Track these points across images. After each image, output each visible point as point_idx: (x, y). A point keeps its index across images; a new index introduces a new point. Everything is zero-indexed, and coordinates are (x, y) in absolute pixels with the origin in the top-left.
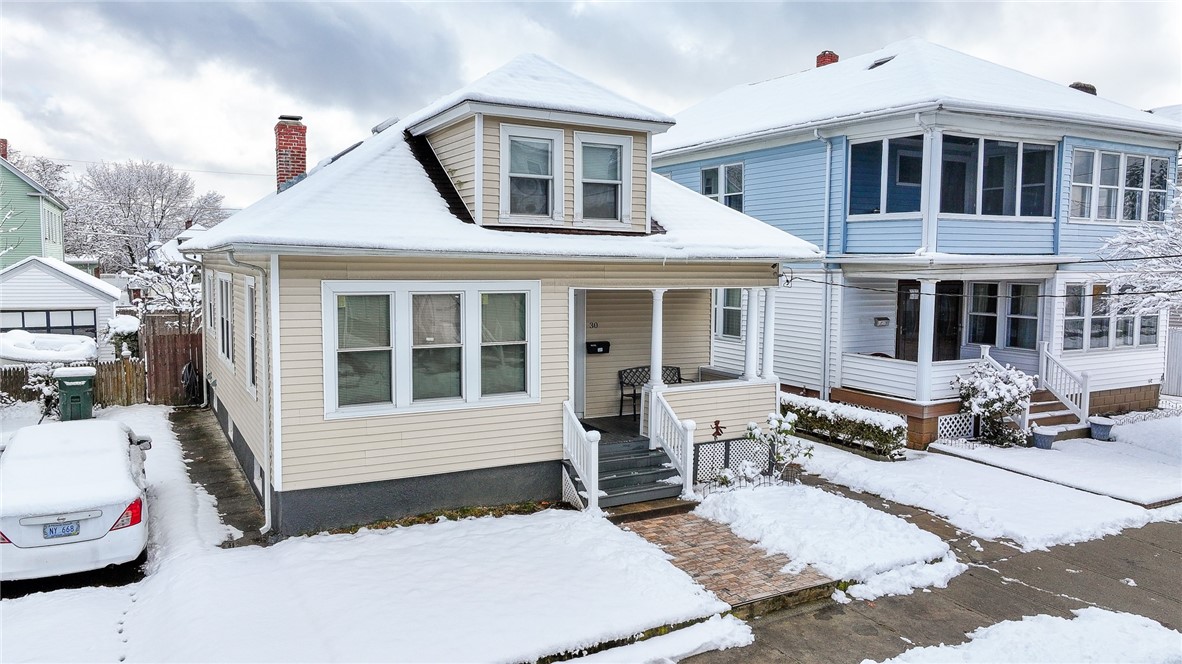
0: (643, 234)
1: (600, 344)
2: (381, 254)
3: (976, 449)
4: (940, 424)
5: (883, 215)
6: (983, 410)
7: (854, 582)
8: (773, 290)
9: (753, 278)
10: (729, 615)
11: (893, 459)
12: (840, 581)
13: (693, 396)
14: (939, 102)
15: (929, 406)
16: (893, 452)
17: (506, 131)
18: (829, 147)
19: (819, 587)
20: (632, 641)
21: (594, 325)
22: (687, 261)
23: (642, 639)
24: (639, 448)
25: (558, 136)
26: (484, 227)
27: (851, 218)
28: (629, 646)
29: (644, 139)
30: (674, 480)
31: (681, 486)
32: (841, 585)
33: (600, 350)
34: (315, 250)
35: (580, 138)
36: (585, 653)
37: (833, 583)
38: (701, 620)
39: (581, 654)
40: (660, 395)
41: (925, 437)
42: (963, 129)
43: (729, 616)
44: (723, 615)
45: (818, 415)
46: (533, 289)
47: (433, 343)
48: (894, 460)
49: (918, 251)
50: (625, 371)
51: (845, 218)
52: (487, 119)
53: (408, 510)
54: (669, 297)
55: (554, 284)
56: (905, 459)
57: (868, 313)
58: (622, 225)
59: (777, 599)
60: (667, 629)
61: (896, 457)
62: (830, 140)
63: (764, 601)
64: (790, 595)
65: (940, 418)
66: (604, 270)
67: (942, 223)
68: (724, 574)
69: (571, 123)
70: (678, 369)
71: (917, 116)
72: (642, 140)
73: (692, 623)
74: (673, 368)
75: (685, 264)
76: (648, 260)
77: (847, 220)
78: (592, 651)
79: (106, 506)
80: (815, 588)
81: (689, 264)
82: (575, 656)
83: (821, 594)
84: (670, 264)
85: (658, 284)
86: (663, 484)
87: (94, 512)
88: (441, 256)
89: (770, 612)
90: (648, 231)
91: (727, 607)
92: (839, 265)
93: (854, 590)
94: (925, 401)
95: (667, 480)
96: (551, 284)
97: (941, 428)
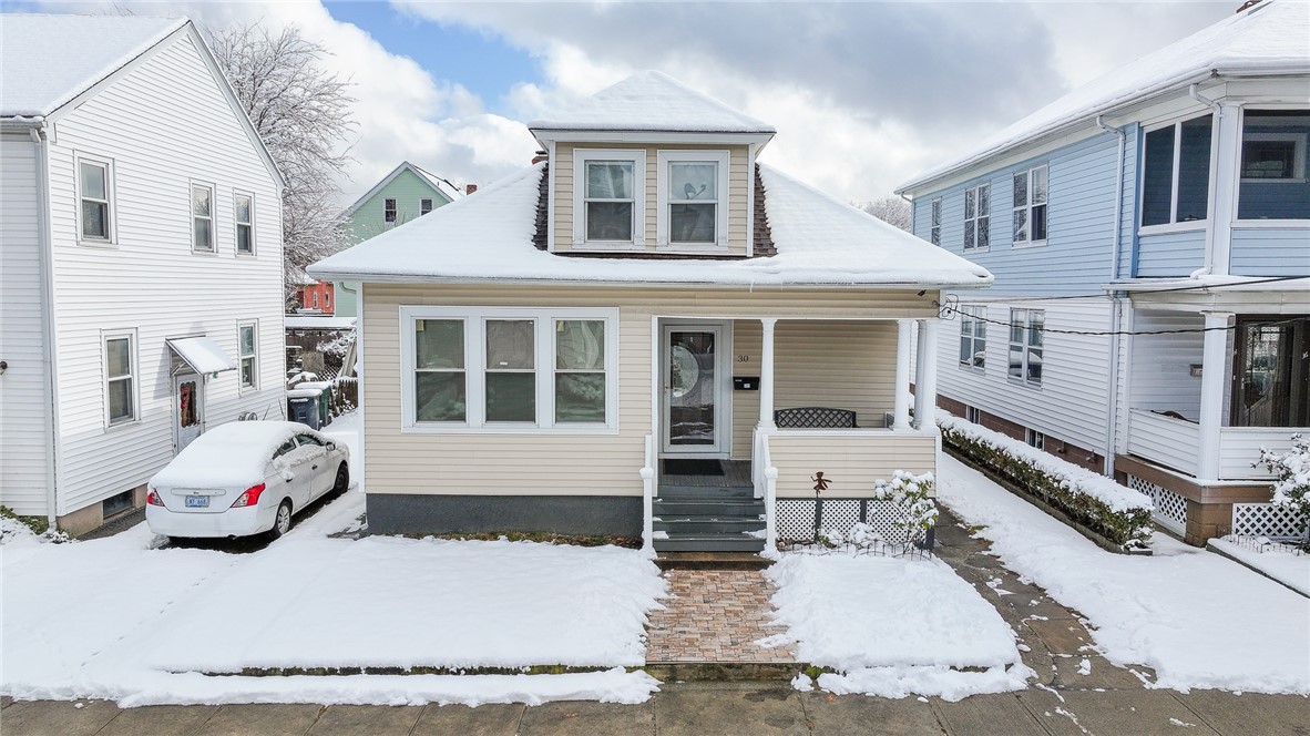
0: (744, 257)
1: (746, 380)
2: (437, 281)
3: (1266, 554)
4: (1236, 515)
5: (1173, 225)
6: (1290, 500)
7: (828, 670)
8: (932, 323)
9: (901, 307)
10: (638, 671)
11: (1128, 551)
12: (808, 665)
14: (1212, 67)
15: (1212, 488)
16: (1128, 542)
17: (580, 156)
18: (1121, 138)
19: (775, 665)
20: (517, 672)
21: (743, 359)
22: (782, 287)
23: (526, 673)
24: (740, 494)
25: (639, 156)
26: (556, 254)
27: (1144, 231)
28: (511, 676)
29: (744, 151)
30: (758, 534)
31: (764, 541)
32: (809, 670)
33: (747, 386)
34: (377, 277)
35: (663, 157)
36: (463, 672)
37: (797, 666)
38: (603, 669)
39: (458, 672)
40: (766, 438)
41: (1206, 528)
42: (1283, 99)
43: (640, 672)
44: (630, 670)
45: (1062, 485)
46: (610, 316)
47: (506, 367)
48: (1130, 553)
49: (1193, 274)
50: (783, 411)
51: (1136, 230)
52: (559, 145)
53: (482, 526)
54: (781, 327)
55: (635, 312)
56: (1150, 554)
57: (1174, 358)
58: (717, 248)
59: (708, 667)
60: (561, 669)
61: (1131, 549)
62: (1124, 130)
63: (690, 666)
64: (730, 666)
65: (1235, 506)
66: (694, 298)
67: (1237, 234)
68: (654, 629)
69: (654, 143)
70: (854, 414)
71: (1192, 88)
72: (743, 152)
73: (593, 669)
74: (847, 412)
75: (779, 291)
76: (728, 287)
77: (1139, 234)
78: (470, 672)
79: (229, 487)
80: (768, 665)
81: (784, 291)
82: (453, 673)
83: (775, 674)
84: (760, 290)
85: (766, 313)
86: (747, 536)
87: (221, 491)
88: (496, 282)
89: (699, 680)
90: (750, 253)
91: (642, 662)
92: (1128, 294)
93: (826, 681)
94: (1206, 479)
95: (753, 533)
96: (628, 312)
97: (1238, 520)
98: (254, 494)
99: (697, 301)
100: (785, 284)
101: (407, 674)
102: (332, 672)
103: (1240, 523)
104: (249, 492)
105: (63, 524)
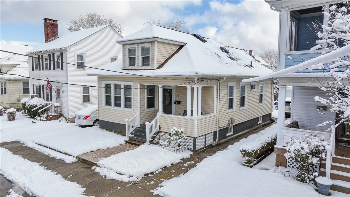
7: (99, 166)
13: (168, 118)
17: (127, 47)
19: (92, 163)
21: (178, 96)
25: (136, 46)
26: (123, 69)
33: (177, 103)
35: (140, 46)
37: (95, 164)
40: (158, 115)
44: (74, 157)
46: (132, 84)
47: (117, 95)
56: (250, 166)
58: (150, 67)
63: (81, 159)
64: (86, 160)
83: (91, 165)
85: (160, 84)
87: (82, 116)
89: (82, 162)
90: (155, 68)
91: (76, 156)
93: (97, 168)
96: (135, 83)
97: (289, 162)
98: (87, 117)
99: (146, 80)
100: (154, 76)
101: (52, 149)
102: (42, 145)
103: (290, 163)
104: (86, 117)
105: (70, 119)
